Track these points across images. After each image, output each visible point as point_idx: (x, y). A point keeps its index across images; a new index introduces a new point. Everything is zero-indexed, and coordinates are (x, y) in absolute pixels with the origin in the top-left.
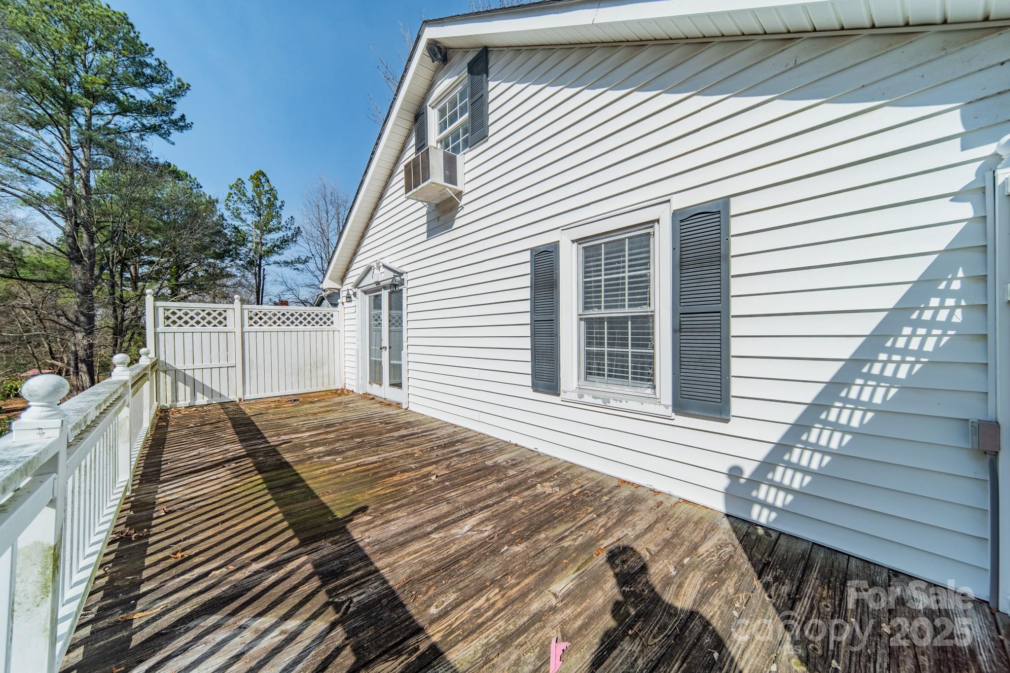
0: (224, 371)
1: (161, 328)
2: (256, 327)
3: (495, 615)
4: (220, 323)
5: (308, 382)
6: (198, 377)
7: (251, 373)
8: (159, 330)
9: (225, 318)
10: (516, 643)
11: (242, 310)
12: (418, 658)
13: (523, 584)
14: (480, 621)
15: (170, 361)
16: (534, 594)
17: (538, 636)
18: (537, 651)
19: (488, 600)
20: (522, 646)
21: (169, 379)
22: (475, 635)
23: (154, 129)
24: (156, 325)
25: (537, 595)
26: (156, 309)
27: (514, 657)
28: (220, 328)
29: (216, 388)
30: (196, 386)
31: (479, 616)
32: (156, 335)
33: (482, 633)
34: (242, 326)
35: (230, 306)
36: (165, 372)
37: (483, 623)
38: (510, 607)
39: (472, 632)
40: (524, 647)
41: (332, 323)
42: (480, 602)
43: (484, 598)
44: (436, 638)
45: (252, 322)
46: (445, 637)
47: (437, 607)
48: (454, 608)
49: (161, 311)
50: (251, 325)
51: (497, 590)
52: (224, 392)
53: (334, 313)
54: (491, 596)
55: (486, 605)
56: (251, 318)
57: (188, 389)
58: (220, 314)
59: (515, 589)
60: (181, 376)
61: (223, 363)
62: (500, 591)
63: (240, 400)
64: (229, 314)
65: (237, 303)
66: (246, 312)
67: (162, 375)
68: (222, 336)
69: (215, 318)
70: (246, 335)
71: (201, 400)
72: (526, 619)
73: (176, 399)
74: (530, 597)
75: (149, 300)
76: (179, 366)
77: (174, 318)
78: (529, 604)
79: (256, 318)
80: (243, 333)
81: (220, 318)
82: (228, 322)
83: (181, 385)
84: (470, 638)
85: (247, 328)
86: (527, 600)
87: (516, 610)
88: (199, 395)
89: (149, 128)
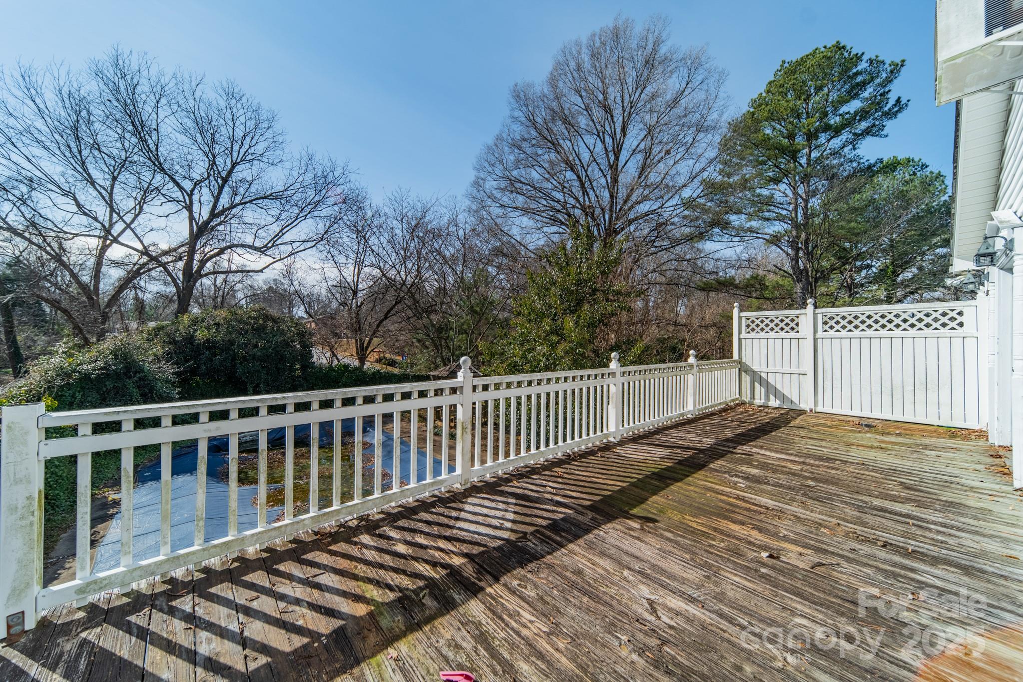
0: (795, 377)
1: (743, 335)
2: (832, 333)
3: (512, 629)
4: (793, 329)
5: (909, 407)
6: (771, 380)
7: (824, 384)
8: (742, 336)
9: (797, 325)
10: (479, 647)
11: (815, 315)
12: (474, 583)
13: (557, 655)
14: (505, 617)
15: (749, 363)
16: (543, 667)
17: (485, 668)
18: (467, 664)
19: (531, 622)
20: (475, 652)
21: (748, 378)
22: (491, 615)
23: (867, 132)
24: (740, 333)
25: (542, 671)
26: (740, 318)
27: (464, 644)
28: (792, 334)
29: (787, 393)
30: (770, 389)
31: (510, 616)
32: (740, 340)
33: (493, 620)
34: (815, 331)
35: (802, 311)
36: (746, 372)
37: (503, 620)
38: (523, 642)
39: (494, 613)
40: (474, 654)
41: (961, 325)
42: (526, 616)
43: (533, 619)
44: (489, 590)
45: (826, 327)
46: (490, 596)
47: (518, 585)
48: (520, 597)
49: (744, 320)
50: (826, 331)
51: (545, 629)
52: (795, 399)
53: (965, 310)
54: (536, 624)
55: (525, 621)
56: (825, 323)
57: (763, 390)
58: (792, 320)
59: (548, 647)
60: (757, 377)
61: (794, 369)
62: (544, 632)
63: (811, 410)
64: (802, 320)
65: (810, 307)
66: (820, 317)
67: (744, 374)
68: (794, 342)
69: (787, 325)
70: (820, 341)
71: (774, 402)
72: (507, 655)
73: (753, 397)
74: (539, 662)
75: (736, 312)
76: (756, 368)
77: (753, 326)
78: (526, 660)
79: (832, 323)
80: (815, 340)
81: (792, 325)
82: (800, 328)
83: (757, 385)
84: (488, 612)
85: (820, 334)
86: (533, 659)
87: (518, 647)
88: (772, 397)
89: (862, 134)
